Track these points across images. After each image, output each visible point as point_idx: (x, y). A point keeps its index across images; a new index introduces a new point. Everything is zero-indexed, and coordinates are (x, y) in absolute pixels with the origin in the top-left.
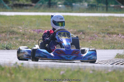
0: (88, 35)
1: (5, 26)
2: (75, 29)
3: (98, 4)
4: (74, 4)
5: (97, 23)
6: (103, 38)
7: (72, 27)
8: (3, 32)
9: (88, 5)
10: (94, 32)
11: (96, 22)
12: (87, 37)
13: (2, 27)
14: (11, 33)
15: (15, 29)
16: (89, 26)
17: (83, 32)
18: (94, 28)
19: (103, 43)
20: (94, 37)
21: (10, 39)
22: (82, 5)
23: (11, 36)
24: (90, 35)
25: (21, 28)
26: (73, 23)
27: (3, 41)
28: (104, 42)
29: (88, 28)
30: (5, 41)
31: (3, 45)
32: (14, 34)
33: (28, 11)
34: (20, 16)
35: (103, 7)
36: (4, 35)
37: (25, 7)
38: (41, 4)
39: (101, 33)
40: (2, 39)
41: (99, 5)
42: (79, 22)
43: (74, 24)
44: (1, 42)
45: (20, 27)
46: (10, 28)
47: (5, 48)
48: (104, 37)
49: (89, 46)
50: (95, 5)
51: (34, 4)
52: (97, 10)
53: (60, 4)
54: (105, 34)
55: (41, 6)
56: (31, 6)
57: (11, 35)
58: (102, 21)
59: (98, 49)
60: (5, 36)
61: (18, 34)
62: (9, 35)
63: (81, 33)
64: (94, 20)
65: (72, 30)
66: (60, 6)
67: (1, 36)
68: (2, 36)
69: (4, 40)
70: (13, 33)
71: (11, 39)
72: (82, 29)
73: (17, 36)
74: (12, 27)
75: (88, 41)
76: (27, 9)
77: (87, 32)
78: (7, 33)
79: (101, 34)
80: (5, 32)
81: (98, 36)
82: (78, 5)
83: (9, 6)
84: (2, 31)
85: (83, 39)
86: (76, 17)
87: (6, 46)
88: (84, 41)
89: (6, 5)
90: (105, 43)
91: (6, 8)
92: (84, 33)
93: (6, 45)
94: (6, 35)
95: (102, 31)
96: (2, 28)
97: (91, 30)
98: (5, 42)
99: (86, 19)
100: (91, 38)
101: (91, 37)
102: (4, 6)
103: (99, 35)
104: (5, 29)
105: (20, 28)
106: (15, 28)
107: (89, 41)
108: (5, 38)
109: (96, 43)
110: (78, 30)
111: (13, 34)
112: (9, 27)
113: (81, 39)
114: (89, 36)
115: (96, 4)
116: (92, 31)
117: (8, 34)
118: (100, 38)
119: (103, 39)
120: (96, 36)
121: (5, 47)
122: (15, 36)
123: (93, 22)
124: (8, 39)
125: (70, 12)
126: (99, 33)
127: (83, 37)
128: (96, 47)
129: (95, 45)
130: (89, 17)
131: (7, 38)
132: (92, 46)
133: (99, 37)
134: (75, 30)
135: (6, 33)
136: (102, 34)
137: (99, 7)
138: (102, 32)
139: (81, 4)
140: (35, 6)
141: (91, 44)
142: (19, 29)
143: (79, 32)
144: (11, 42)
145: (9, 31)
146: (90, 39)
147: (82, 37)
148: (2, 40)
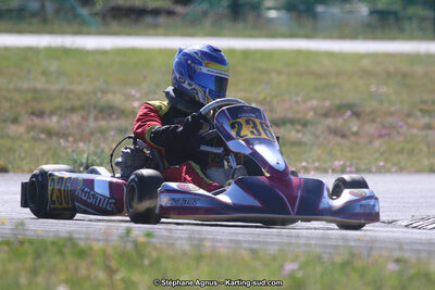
0: (374, 121)
1: (79, 88)
2: (325, 99)
3: (404, 9)
4: (320, 9)
5: (404, 76)
6: (424, 133)
7: (316, 89)
8: (73, 110)
9: (372, 12)
10: (393, 109)
11: (400, 73)
12: (370, 129)
13: (71, 91)
14: (102, 111)
15: (116, 99)
16: (373, 88)
17: (354, 109)
18: (393, 97)
19: (425, 149)
20: (392, 127)
21: (99, 135)
22: (351, 12)
23: (103, 123)
24: (378, 120)
25: (138, 95)
26: (319, 76)
27: (75, 141)
28: (429, 147)
29: (372, 96)
30: (81, 140)
31: (75, 157)
32: (114, 117)
33: (160, 31)
34: (134, 51)
35: (423, 19)
36: (76, 118)
37: (149, 19)
38: (205, 6)
39: (419, 114)
40: (70, 135)
41: (411, 10)
42: (338, 74)
43: (323, 81)
44: (68, 144)
45: (133, 92)
46: (99, 95)
47: (82, 169)
48: (428, 127)
49: (376, 160)
50: (395, 14)
51: (179, 9)
52: (402, 30)
53: (270, 9)
54: (430, 116)
55: (205, 14)
56: (170, 13)
57: (103, 119)
58: (419, 70)
59: (410, 172)
60: (79, 124)
61: (127, 117)
62: (96, 119)
63: (349, 113)
64: (391, 68)
65: (315, 103)
66: (273, 14)
67: (69, 124)
68: (72, 122)
69: (78, 137)
70: (108, 111)
71: (103, 132)
72: (351, 97)
73: (123, 123)
74: (104, 92)
75: (370, 142)
76: (156, 26)
77: (369, 109)
78: (89, 113)
79: (417, 118)
80: (82, 108)
81: (407, 124)
82: (335, 10)
83: (95, 14)
84: (69, 106)
85: (356, 134)
86: (330, 55)
87: (84, 161)
88: (357, 143)
89: (84, 12)
90: (432, 150)
91: (83, 22)
92: (357, 115)
93: (85, 156)
94: (83, 118)
95: (421, 107)
96: (71, 96)
97: (381, 102)
98: (81, 145)
99: (365, 63)
100: (383, 132)
101: (384, 126)
102: (76, 15)
103: (411, 121)
104: (79, 99)
105: (134, 96)
106: (114, 93)
107: (377, 144)
108: (82, 130)
109: (401, 151)
110: (337, 102)
111: (110, 115)
112: (95, 93)
113: (349, 133)
114: (374, 125)
115: (397, 7)
116: (386, 105)
117: (92, 116)
118: (415, 131)
119: (426, 137)
120: (400, 124)
121: (81, 165)
122: (114, 124)
123: (389, 75)
124: (92, 134)
125: (308, 36)
126: (409, 115)
127: (355, 129)
128: (403, 164)
129: (400, 157)
130: (373, 56)
131: (88, 130)
132: (386, 160)
133: (410, 126)
134: (327, 104)
135: (84, 113)
136: (423, 117)
137: (410, 18)
138: (421, 110)
139: (347, 7)
140: (184, 16)
141: (382, 154)
142: (129, 97)
143: (340, 109)
144: (102, 145)
145: (95, 107)
146: (381, 136)
147: (349, 129)
148: (71, 139)
